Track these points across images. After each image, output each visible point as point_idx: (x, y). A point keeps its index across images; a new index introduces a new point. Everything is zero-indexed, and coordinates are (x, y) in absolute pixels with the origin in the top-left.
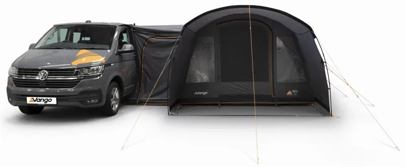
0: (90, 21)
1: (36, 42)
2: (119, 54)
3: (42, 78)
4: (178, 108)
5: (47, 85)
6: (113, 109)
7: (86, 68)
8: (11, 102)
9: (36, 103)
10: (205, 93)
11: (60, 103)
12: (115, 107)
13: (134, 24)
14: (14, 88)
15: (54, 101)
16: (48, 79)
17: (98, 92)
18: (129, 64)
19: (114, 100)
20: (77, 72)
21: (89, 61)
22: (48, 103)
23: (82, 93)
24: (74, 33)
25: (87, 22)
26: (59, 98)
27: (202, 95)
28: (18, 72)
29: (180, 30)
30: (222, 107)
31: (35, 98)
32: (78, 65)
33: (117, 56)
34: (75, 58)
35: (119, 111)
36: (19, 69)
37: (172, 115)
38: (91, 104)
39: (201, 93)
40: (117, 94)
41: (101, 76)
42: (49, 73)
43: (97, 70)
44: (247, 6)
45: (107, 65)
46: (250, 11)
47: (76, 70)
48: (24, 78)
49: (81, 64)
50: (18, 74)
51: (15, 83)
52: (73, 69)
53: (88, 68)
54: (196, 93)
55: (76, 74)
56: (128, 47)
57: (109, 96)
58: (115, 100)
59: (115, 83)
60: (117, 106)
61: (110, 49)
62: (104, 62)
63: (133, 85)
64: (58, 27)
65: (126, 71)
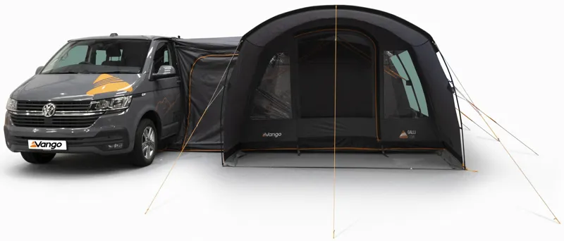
0: (116, 34)
1: (44, 65)
2: (154, 79)
3: (48, 114)
4: (238, 155)
5: (54, 123)
6: (146, 157)
7: (106, 99)
8: (9, 147)
9: (40, 148)
10: (277, 135)
11: (72, 149)
12: (149, 154)
13: (179, 37)
14: (13, 128)
15: (64, 146)
16: (55, 115)
17: (124, 133)
18: (170, 93)
19: (147, 144)
20: (94, 105)
21: (111, 90)
22: (57, 148)
23: (101, 134)
24: (97, 51)
25: (112, 35)
26: (69, 141)
27: (273, 137)
28: (18, 106)
29: (237, 43)
30: (302, 155)
31: (38, 142)
32: (95, 95)
33: (152, 83)
34: (92, 86)
35: (155, 160)
36: (19, 102)
37: (228, 166)
38: (113, 149)
39: (272, 135)
40: (151, 137)
41: (127, 110)
42: (57, 107)
43: (122, 102)
44: (333, 7)
45: (136, 95)
46: (336, 13)
47: (92, 103)
48: (28, 114)
49: (99, 94)
50: (18, 109)
51: (14, 122)
52: (88, 102)
53: (109, 99)
54: (265, 135)
55: (93, 108)
56: (168, 69)
57: (140, 139)
58: (150, 143)
59: (149, 121)
60: (151, 153)
61: (141, 72)
62: (131, 90)
63: (177, 123)
64: (74, 44)
65: (165, 103)
